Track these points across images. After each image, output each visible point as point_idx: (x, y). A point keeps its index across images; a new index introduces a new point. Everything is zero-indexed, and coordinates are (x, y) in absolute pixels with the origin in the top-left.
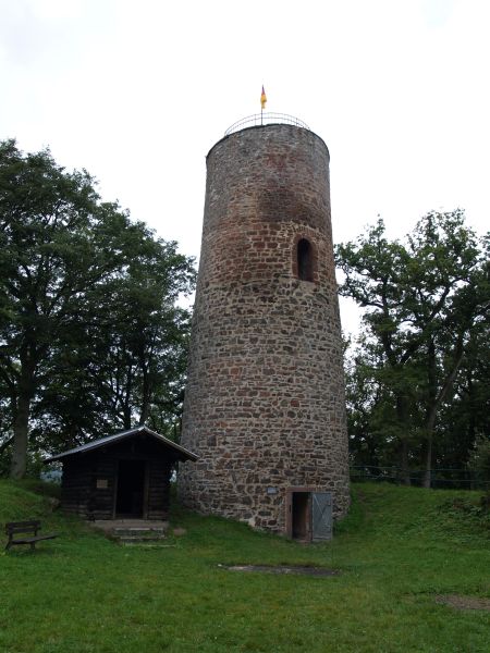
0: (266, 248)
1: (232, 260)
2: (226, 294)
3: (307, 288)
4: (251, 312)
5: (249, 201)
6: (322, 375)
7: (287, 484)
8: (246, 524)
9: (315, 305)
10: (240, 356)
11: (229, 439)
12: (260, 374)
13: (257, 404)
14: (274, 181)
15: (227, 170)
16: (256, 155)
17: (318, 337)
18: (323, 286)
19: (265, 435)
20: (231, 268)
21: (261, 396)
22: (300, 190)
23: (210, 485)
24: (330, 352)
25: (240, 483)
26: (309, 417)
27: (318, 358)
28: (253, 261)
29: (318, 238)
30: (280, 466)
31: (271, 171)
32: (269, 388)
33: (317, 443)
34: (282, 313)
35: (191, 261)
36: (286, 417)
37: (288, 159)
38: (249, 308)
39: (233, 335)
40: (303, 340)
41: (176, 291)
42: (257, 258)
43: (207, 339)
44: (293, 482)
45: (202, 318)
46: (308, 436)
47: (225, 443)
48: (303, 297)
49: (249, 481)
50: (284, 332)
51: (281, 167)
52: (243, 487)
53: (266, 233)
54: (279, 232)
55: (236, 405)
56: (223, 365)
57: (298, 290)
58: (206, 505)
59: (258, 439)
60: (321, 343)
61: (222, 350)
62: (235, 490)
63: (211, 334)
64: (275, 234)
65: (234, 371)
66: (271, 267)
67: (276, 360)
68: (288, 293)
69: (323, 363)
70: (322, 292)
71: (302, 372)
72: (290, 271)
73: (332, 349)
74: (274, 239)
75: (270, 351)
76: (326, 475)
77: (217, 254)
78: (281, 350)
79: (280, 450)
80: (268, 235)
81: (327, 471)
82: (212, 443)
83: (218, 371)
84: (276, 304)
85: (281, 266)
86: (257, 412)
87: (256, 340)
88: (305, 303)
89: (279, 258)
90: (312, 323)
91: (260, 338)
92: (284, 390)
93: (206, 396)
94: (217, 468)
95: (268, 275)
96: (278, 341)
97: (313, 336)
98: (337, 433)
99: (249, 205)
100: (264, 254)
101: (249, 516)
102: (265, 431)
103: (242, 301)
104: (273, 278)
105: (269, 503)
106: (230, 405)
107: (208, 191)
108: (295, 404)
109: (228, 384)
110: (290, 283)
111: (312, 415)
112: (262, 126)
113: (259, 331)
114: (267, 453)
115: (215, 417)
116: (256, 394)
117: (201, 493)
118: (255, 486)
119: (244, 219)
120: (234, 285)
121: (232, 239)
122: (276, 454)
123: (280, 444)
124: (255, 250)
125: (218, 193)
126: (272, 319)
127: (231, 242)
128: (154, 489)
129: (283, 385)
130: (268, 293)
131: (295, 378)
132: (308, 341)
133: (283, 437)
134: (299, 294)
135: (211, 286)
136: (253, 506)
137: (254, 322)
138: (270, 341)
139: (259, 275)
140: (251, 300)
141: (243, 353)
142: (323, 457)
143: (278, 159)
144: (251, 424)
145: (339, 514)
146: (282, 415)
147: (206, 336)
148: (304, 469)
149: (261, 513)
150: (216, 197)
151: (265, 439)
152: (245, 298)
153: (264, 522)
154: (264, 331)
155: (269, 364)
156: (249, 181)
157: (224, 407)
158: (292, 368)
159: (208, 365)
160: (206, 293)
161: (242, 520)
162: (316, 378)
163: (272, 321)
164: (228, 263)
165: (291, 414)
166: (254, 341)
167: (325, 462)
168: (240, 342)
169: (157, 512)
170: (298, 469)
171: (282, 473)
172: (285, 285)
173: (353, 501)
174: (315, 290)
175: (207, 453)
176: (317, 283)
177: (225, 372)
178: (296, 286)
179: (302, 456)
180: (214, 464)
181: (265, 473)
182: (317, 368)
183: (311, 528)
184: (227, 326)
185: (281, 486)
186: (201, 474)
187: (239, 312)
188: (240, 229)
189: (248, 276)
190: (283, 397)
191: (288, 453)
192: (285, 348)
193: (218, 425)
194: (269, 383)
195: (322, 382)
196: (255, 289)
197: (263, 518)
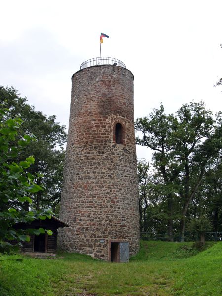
0: (101, 128)
1: (84, 133)
2: (81, 149)
3: (120, 147)
4: (93, 159)
5: (93, 104)
6: (126, 189)
7: (109, 238)
8: (90, 256)
9: (123, 155)
10: (88, 179)
11: (82, 218)
12: (97, 188)
13: (96, 202)
14: (105, 94)
15: (82, 87)
16: (97, 80)
17: (125, 170)
18: (128, 145)
19: (99, 216)
20: (84, 137)
21: (97, 198)
22: (118, 99)
23: (73, 239)
24: (130, 178)
25: (87, 238)
26: (119, 208)
27: (124, 181)
28: (95, 134)
29: (126, 122)
30: (106, 230)
31: (104, 89)
32: (101, 195)
33: (123, 220)
34: (108, 160)
35: (63, 128)
36: (109, 208)
37: (112, 83)
38: (92, 157)
39: (85, 170)
40: (117, 172)
41: (54, 142)
42: (96, 132)
43: (72, 171)
44: (111, 238)
45: (70, 160)
46: (119, 217)
47: (81, 220)
48: (118, 152)
49: (91, 237)
50: (108, 169)
51: (109, 87)
52: (89, 239)
53: (101, 120)
54: (107, 120)
55: (86, 202)
56: (80, 184)
57: (116, 148)
58: (72, 248)
59: (96, 218)
60: (126, 174)
61: (80, 177)
62: (85, 241)
63: (74, 169)
64: (105, 121)
65: (85, 187)
66: (103, 137)
67: (105, 182)
68: (111, 150)
69: (127, 183)
70: (127, 149)
71: (116, 187)
72: (112, 139)
73: (131, 176)
74: (104, 124)
75: (102, 178)
76: (127, 235)
77: (77, 130)
78: (107, 177)
79: (106, 223)
80: (102, 121)
81: (127, 233)
82: (75, 220)
83: (78, 186)
84: (105, 155)
85: (108, 137)
86: (96, 205)
87: (96, 172)
88: (119, 155)
89: (107, 133)
90: (122, 164)
91: (98, 171)
92: (108, 196)
93: (72, 198)
94: (77, 231)
95: (102, 141)
96: (105, 173)
97: (122, 170)
98: (133, 216)
99: (93, 106)
100: (99, 131)
101: (91, 253)
102: (99, 214)
103: (89, 153)
104: (104, 143)
105: (100, 247)
106: (83, 202)
107: (72, 96)
108: (113, 202)
109: (82, 192)
110: (112, 145)
111: (121, 207)
112: (100, 66)
113: (97, 168)
114: (100, 224)
115: (76, 208)
116: (95, 197)
117: (69, 243)
118: (94, 239)
119: (90, 113)
120: (85, 146)
121: (84, 122)
122: (104, 225)
123: (106, 220)
124: (95, 128)
125: (78, 98)
126: (103, 162)
127: (84, 124)
128: (50, 240)
129: (108, 193)
130: (101, 150)
131: (113, 190)
132: (120, 173)
133: (108, 217)
134: (116, 150)
135: (74, 145)
136: (93, 248)
137: (95, 163)
138: (102, 173)
139: (97, 141)
140: (93, 153)
141: (89, 178)
142: (126, 227)
143: (107, 83)
144: (93, 211)
145: (133, 252)
146: (107, 207)
147: (72, 170)
148: (117, 231)
149: (97, 251)
150: (77, 100)
151: (99, 218)
152: (91, 152)
153: (98, 255)
154: (99, 168)
155: (101, 184)
156: (93, 94)
157: (80, 203)
158: (112, 186)
159: (73, 183)
160: (72, 148)
161: (88, 254)
162: (123, 191)
163: (103, 163)
164: (83, 134)
165: (111, 207)
166: (94, 172)
167: (126, 229)
168: (88, 173)
169: (51, 249)
170: (114, 231)
171: (106, 233)
172: (109, 146)
173: (141, 247)
174: (124, 148)
175: (72, 225)
176: (125, 145)
177: (81, 187)
178: (114, 146)
179: (116, 226)
180: (76, 229)
181: (99, 233)
182: (124, 185)
183: (119, 258)
184: (82, 165)
185: (106, 239)
186: (69, 234)
187: (87, 159)
188: (88, 118)
189: (92, 142)
190: (108, 199)
191: (109, 224)
192: (109, 176)
193: (77, 211)
194: (101, 192)
195: (126, 192)
196: (95, 148)
197: (98, 254)
